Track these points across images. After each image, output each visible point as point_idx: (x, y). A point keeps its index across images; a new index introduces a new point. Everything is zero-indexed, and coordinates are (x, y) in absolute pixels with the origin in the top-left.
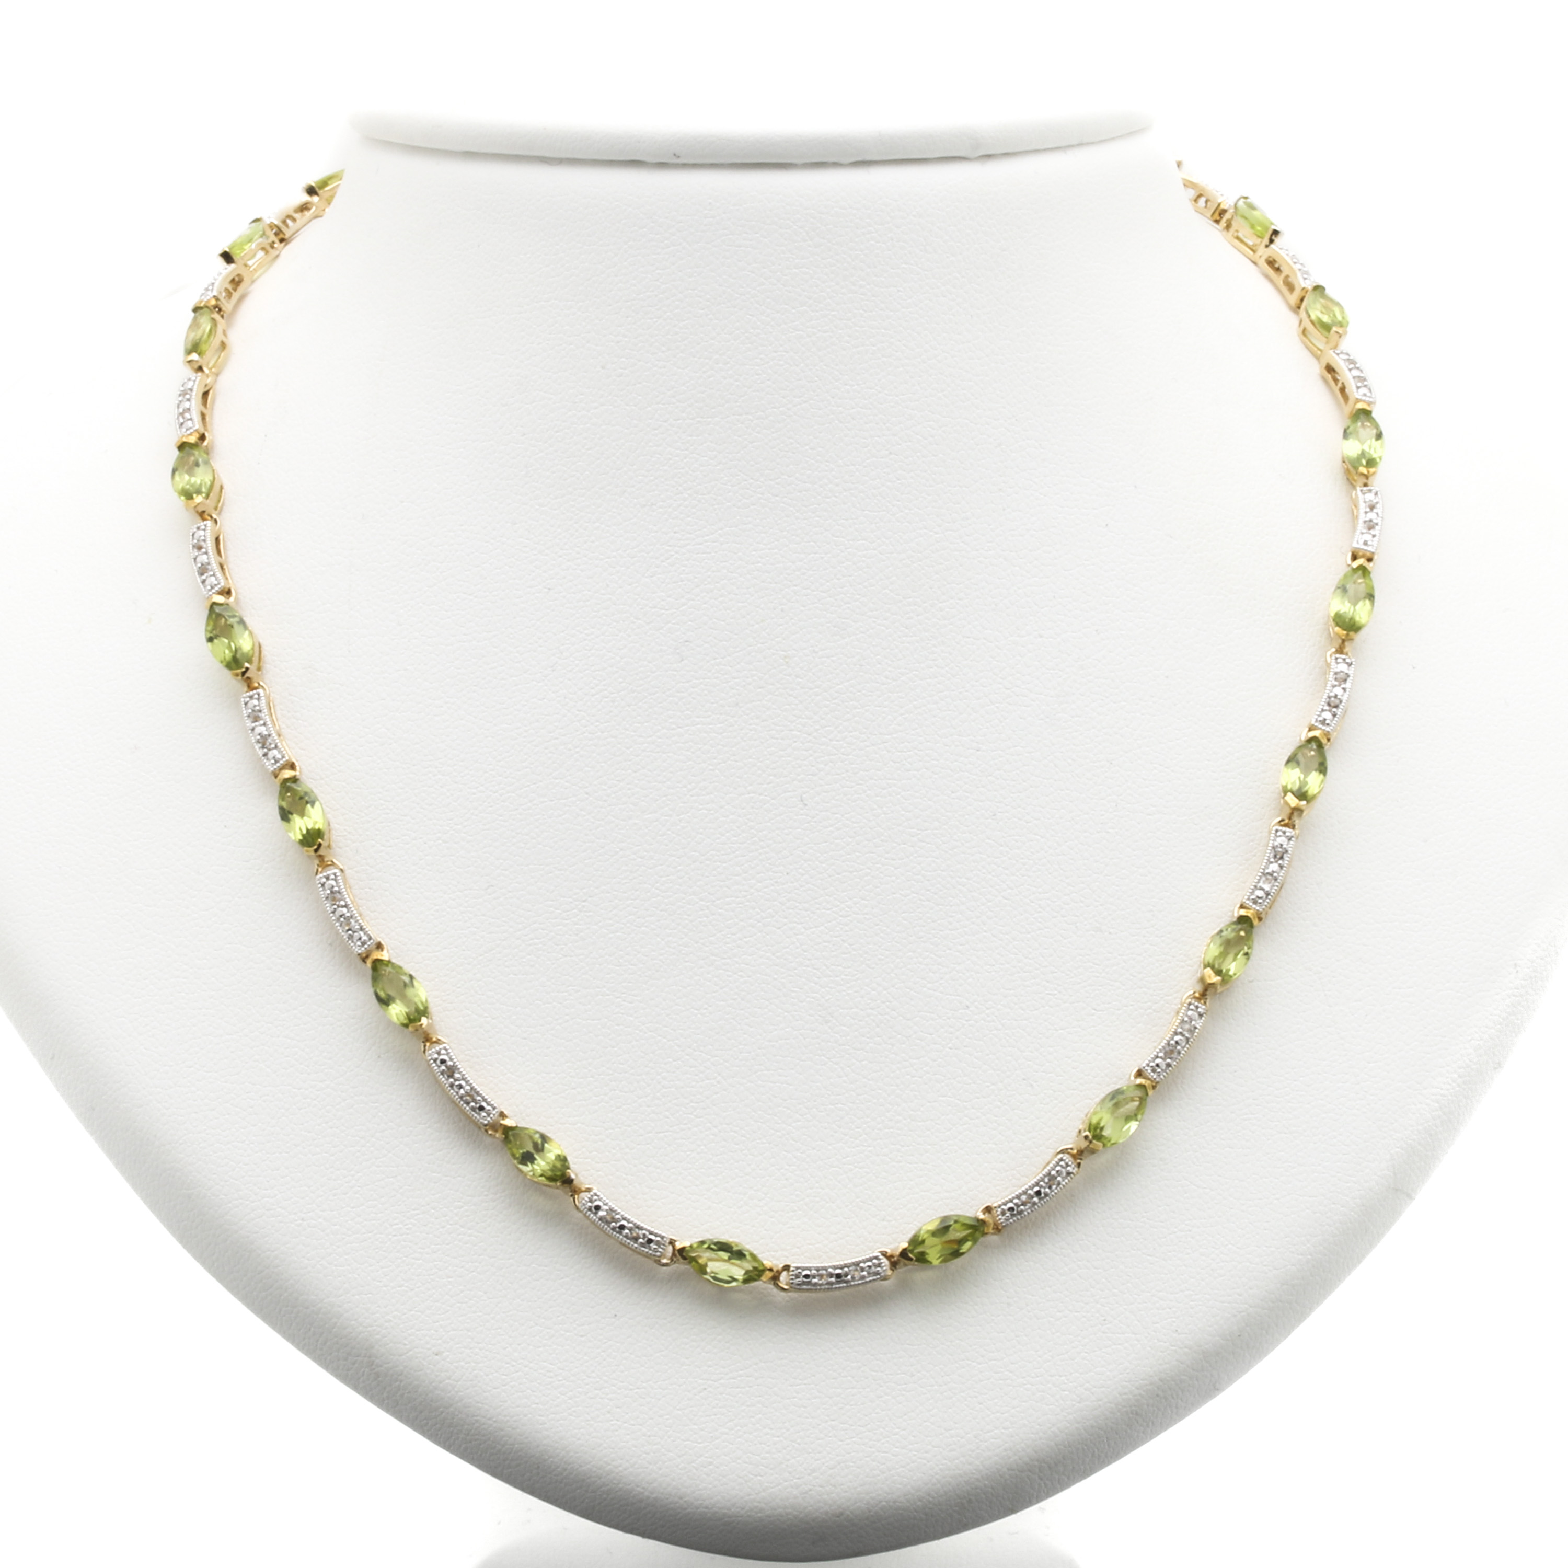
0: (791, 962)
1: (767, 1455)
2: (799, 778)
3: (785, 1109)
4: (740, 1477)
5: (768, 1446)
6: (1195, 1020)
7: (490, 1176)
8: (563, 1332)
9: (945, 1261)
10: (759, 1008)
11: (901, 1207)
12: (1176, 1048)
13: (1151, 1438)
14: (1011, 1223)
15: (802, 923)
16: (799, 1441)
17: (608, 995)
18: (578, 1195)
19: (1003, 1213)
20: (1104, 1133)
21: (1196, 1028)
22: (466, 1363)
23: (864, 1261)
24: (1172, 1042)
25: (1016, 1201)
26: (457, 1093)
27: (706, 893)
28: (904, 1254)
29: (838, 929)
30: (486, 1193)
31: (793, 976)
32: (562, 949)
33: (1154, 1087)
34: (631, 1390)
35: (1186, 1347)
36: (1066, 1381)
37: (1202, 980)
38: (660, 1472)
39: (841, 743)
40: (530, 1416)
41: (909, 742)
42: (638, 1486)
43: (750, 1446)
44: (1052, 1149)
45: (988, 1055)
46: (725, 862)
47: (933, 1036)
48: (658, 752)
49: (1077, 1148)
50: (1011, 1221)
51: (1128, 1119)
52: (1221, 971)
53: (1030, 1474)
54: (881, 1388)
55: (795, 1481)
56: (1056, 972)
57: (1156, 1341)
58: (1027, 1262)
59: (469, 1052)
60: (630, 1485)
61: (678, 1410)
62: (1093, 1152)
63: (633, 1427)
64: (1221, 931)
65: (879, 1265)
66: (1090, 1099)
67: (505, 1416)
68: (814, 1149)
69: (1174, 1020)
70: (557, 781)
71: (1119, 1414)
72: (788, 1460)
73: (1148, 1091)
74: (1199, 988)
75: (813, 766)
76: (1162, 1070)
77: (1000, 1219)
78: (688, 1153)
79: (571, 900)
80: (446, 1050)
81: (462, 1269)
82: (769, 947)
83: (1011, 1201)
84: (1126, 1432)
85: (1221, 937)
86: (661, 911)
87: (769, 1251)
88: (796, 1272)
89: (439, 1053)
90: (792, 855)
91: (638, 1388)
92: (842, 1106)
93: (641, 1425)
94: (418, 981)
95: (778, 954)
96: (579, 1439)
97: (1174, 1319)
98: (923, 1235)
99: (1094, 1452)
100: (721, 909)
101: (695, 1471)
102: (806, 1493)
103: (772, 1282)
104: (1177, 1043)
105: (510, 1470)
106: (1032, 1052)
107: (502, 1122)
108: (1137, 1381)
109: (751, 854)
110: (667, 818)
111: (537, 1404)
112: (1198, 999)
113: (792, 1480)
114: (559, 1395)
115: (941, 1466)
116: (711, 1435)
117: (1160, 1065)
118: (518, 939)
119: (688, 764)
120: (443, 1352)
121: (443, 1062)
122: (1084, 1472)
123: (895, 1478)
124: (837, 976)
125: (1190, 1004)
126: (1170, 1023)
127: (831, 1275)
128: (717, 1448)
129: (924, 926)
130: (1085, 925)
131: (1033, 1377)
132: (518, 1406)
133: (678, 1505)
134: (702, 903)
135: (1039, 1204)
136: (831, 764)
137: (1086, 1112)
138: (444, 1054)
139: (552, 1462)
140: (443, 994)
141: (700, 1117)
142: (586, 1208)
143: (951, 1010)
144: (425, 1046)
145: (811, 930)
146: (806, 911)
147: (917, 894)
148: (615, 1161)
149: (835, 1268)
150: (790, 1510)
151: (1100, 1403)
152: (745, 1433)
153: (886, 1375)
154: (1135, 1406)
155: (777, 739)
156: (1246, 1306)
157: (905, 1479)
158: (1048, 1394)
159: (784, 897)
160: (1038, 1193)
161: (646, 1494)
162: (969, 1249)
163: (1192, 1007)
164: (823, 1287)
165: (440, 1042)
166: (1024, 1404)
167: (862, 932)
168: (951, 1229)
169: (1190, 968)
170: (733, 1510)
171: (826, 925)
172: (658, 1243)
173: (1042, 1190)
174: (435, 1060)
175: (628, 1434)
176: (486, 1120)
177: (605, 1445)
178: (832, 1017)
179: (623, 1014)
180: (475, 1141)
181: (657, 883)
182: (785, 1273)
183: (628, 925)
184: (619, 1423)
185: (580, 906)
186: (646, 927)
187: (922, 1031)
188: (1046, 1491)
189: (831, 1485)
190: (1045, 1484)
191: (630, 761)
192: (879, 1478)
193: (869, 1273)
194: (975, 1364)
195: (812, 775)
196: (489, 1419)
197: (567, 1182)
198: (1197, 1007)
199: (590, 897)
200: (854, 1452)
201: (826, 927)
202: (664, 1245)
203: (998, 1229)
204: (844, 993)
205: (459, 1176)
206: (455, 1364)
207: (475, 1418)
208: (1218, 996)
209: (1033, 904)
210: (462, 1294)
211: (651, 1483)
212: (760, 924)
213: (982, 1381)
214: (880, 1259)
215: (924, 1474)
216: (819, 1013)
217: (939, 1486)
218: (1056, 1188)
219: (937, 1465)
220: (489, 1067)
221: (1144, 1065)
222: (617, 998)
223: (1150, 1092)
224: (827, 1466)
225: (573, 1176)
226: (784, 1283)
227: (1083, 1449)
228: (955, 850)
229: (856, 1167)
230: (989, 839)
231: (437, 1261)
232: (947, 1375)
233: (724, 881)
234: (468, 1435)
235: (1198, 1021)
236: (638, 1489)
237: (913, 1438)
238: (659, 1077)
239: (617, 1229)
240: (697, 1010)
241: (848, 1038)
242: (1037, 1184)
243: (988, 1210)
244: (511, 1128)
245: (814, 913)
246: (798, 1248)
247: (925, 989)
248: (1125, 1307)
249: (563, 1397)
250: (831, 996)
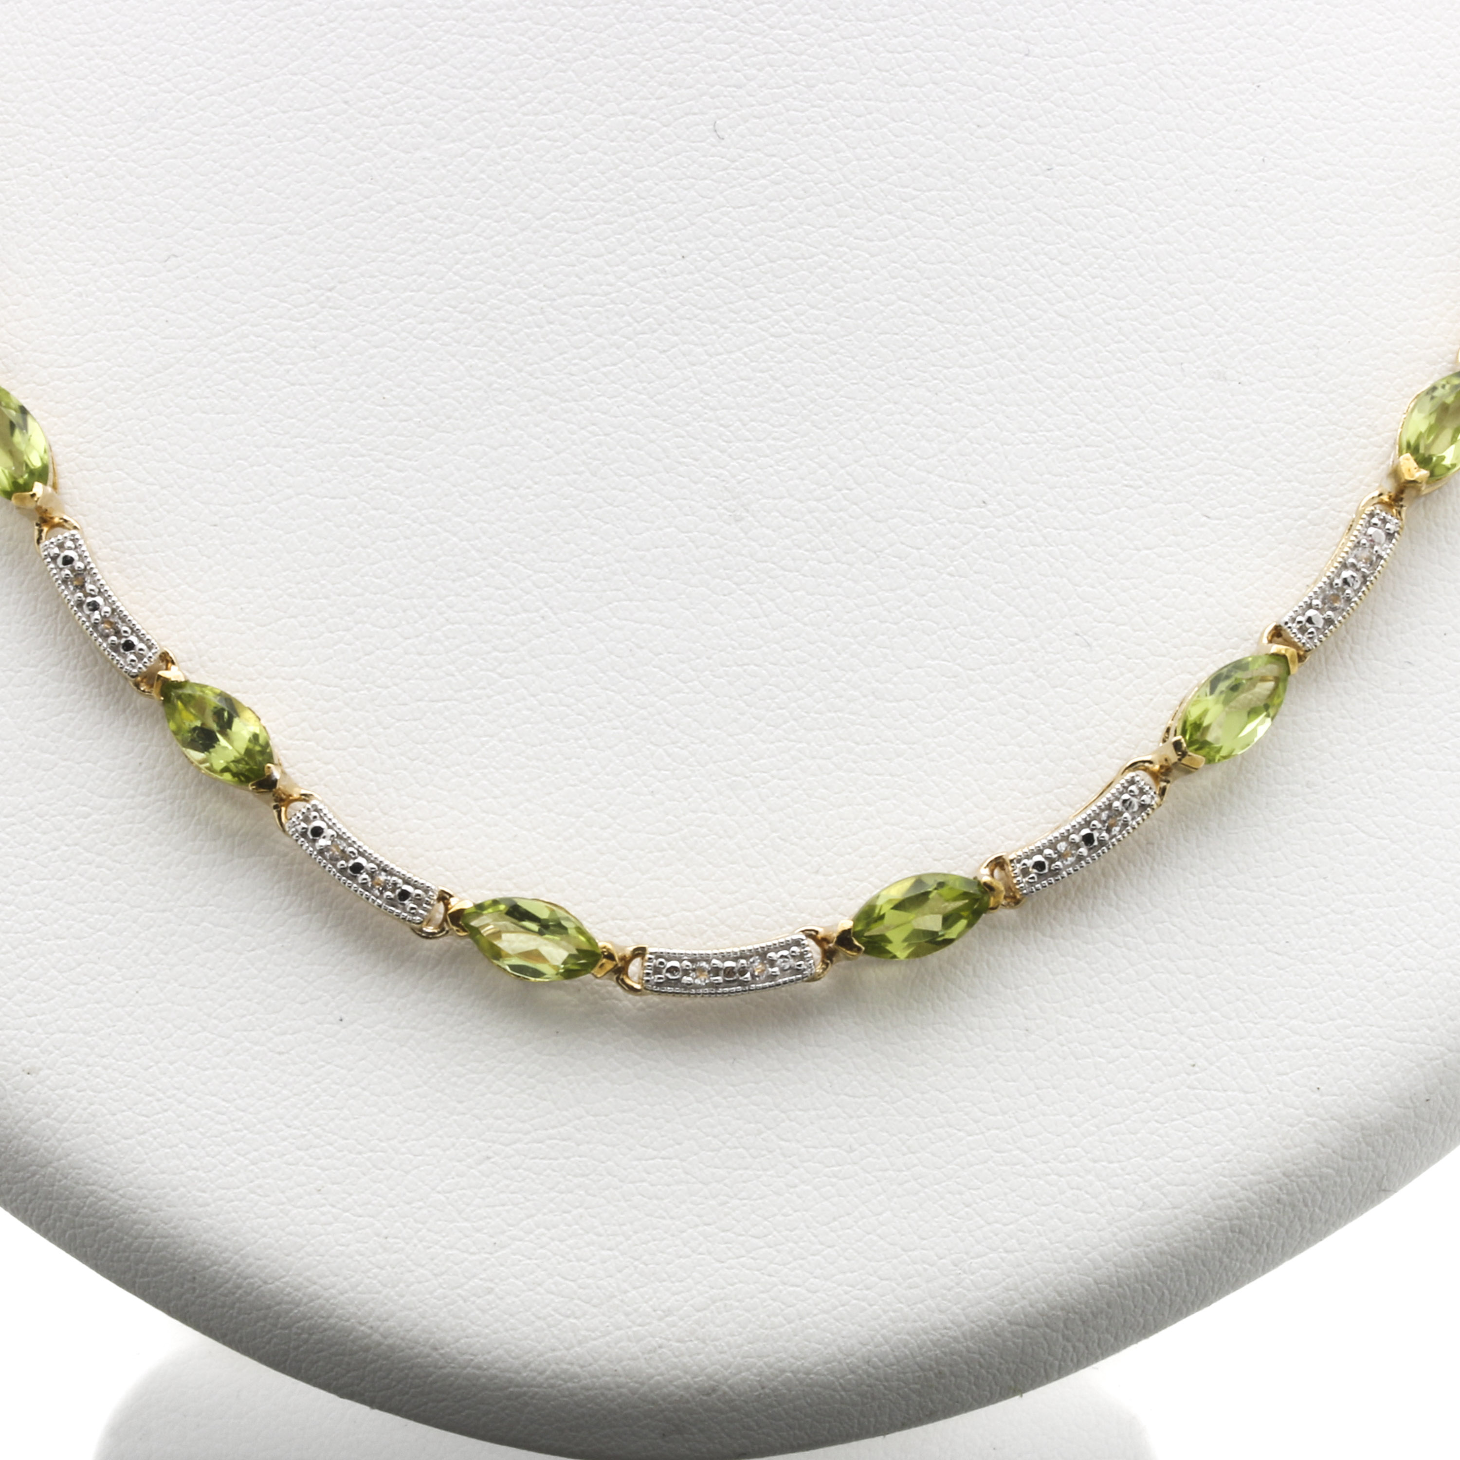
0: (682, 412)
1: (590, 1281)
2: (711, 90)
3: (656, 670)
4: (539, 1318)
5: (592, 1265)
6: (1379, 544)
7: (140, 764)
8: (248, 1045)
9: (915, 955)
10: (621, 490)
11: (849, 850)
12: (1344, 591)
13: (1264, 1271)
14: (1037, 890)
15: (704, 345)
16: (646, 1257)
17: (362, 456)
18: (287, 806)
19: (1025, 872)
20: (1210, 738)
21: (1380, 557)
22: (79, 1091)
23: (776, 949)
24: (1339, 581)
25: (1047, 852)
26: (89, 617)
27: (541, 285)
28: (845, 939)
29: (766, 357)
30: (132, 792)
31: (683, 437)
32: (288, 371)
33: (1301, 658)
34: (360, 1153)
35: (1332, 1118)
36: (1120, 1171)
37: (1395, 473)
38: (402, 1302)
39: (789, 32)
40: (182, 1189)
41: (907, 37)
42: (361, 1324)
43: (559, 1263)
44: (1118, 758)
45: (1015, 589)
46: (576, 233)
47: (922, 551)
48: (471, 35)
49: (1160, 762)
50: (1038, 886)
51: (1253, 712)
52: (1430, 458)
53: (1048, 1331)
54: (795, 1171)
55: (635, 1329)
56: (1143, 448)
57: (1280, 1106)
58: (1062, 956)
59: (118, 543)
60: (348, 1320)
61: (439, 1192)
62: (1188, 770)
63: (360, 1219)
64: (1434, 388)
65: (801, 957)
66: (1190, 673)
67: (140, 1188)
68: (702, 742)
69: (1343, 541)
70: (295, 78)
71: (1209, 1231)
72: (626, 1292)
73: (1291, 666)
74: (1389, 487)
75: (737, 71)
76: (1317, 629)
77: (1019, 883)
78: (484, 739)
79: (307, 286)
80: (74, 540)
81: (82, 924)
82: (645, 384)
83: (1040, 852)
84: (1221, 1262)
85: (1432, 398)
86: (461, 312)
87: (613, 919)
88: (656, 962)
89: (61, 546)
90: (693, 224)
91: (371, 1151)
92: (756, 668)
93: (372, 1216)
94: (34, 419)
95: (659, 397)
96: (264, 1236)
97: (1315, 1069)
98: (884, 906)
99: (1163, 1294)
100: (565, 314)
101: (461, 1302)
102: (654, 1351)
103: (615, 977)
104: (1345, 581)
105: (146, 1279)
106: (1093, 587)
107: (163, 673)
108: (1244, 1176)
109: (621, 221)
110: (479, 150)
111: (196, 1169)
112: (1389, 506)
113: (629, 1327)
114: (235, 1156)
115: (892, 1314)
116: (494, 1240)
117: (1314, 620)
118: (212, 350)
119: (521, 57)
120: (40, 1069)
121: (68, 561)
122: (1144, 1327)
123: (811, 1331)
124: (759, 441)
125: (1372, 515)
126: (1337, 545)
127: (716, 971)
128: (502, 1265)
129: (916, 359)
130: (1198, 368)
131: (1062, 1162)
132: (163, 1173)
133: (429, 1359)
134: (531, 301)
135: (1089, 859)
136: (768, 68)
137: (1180, 696)
138: (70, 548)
139: (217, 1272)
140: (81, 440)
141: (506, 678)
142: (297, 831)
143: (956, 508)
144: (41, 531)
145: (719, 357)
146: (713, 323)
147: (907, 301)
148: (356, 747)
149: (724, 958)
150: (622, 1380)
151: (1177, 1211)
152: (553, 1239)
153: (806, 1147)
154: (1238, 1218)
155: (677, 20)
156: (1442, 1049)
157: (828, 1335)
158: (1087, 1193)
159: (676, 298)
160: (1088, 839)
161: (377, 1337)
162: (960, 935)
163: (1375, 520)
164: (701, 991)
165: (66, 525)
166: (1043, 1208)
167: (808, 364)
168: (931, 896)
169: (1376, 449)
170: (525, 1374)
171: (746, 349)
172: (418, 900)
173: (1096, 834)
174: (54, 559)
175: (350, 1232)
176: (134, 667)
177: (309, 1249)
178: (747, 511)
179: (386, 490)
180: (118, 701)
181: (457, 263)
182: (637, 961)
183: (404, 334)
184: (334, 1210)
185: (323, 298)
186: (435, 339)
187: (902, 543)
188: (1075, 1360)
189: (697, 1339)
190: (1074, 1347)
191: (422, 49)
192: (782, 1330)
193: (783, 970)
194: (961, 1134)
195: (734, 86)
196: (113, 1191)
197: (267, 784)
198: (1384, 521)
199: (340, 282)
200: (741, 1282)
201: (745, 354)
202: (428, 903)
203: (1015, 900)
204: (771, 470)
205: (87, 761)
206: (58, 1092)
207: (89, 1187)
208: (1423, 499)
209: (1109, 327)
210: (79, 969)
211: (387, 1320)
212: (631, 343)
213: (972, 1166)
214: (804, 946)
215: (861, 1326)
216: (726, 504)
217: (886, 1348)
218: (1120, 832)
219: (885, 1312)
220: (151, 572)
221: (1286, 619)
222: (377, 461)
223: (1294, 669)
224: (692, 1306)
225: (277, 775)
226: (636, 979)
227: (1144, 1289)
228: (977, 228)
229: (773, 776)
230: (1038, 210)
231: (39, 909)
232: (912, 1153)
233: (574, 266)
234: (77, 1215)
235: (1385, 546)
236: (362, 1328)
237: (845, 1262)
238: (441, 603)
239: (349, 871)
240: (514, 488)
241: (774, 549)
242: (1087, 823)
243: (999, 863)
244: (179, 685)
245: (726, 328)
246: (665, 915)
247: (913, 469)
248: (1231, 1043)
249: (241, 1159)
250: (747, 475)
